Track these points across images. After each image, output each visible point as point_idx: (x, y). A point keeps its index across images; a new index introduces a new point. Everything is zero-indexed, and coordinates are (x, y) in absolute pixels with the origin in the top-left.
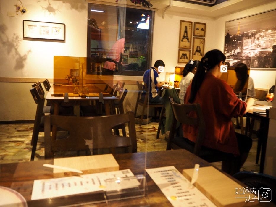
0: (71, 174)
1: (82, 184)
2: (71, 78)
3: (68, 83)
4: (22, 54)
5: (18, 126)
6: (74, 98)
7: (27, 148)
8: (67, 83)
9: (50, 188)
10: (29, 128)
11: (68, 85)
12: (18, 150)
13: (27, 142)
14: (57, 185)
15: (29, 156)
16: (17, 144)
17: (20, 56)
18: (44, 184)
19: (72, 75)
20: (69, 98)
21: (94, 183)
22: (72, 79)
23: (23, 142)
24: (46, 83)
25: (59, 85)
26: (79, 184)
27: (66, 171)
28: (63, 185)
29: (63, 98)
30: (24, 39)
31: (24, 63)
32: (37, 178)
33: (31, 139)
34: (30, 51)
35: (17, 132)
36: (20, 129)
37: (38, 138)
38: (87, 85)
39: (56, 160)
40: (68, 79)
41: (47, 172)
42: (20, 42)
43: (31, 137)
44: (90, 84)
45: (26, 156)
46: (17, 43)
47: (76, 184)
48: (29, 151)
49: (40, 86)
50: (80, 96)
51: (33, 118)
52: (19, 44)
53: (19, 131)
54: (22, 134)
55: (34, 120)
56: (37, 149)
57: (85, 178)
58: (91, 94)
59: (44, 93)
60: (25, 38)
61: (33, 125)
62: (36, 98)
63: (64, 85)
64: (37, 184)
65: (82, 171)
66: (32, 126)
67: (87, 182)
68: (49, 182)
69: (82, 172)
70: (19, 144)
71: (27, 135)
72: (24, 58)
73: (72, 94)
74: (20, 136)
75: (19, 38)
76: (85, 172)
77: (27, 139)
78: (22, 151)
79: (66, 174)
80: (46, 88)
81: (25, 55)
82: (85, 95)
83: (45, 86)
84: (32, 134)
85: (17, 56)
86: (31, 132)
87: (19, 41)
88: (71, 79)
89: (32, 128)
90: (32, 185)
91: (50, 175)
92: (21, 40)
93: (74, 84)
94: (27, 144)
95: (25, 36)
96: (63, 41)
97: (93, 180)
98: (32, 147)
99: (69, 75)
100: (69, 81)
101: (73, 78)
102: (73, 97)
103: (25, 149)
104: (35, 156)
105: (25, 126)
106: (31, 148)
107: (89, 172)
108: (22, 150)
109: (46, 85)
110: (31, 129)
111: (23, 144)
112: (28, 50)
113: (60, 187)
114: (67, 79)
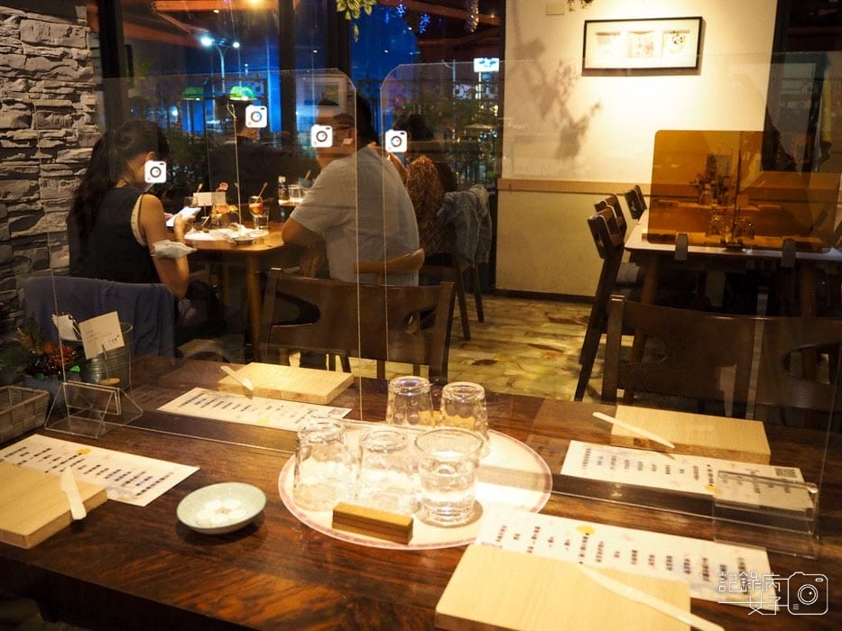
0: (648, 445)
1: (668, 473)
2: (709, 182)
3: (698, 198)
4: (577, 117)
5: (552, 306)
6: (708, 250)
7: (569, 369)
8: (693, 198)
9: (600, 463)
10: (578, 317)
11: (697, 202)
12: (547, 369)
13: (570, 353)
14: (614, 459)
15: (570, 389)
16: (548, 354)
17: (571, 122)
18: (588, 452)
19: (713, 174)
20: (691, 249)
21: (697, 477)
22: (712, 186)
23: (561, 351)
24: (634, 197)
25: (671, 205)
26: (661, 469)
27: (638, 437)
28: (627, 464)
29: (672, 248)
30: (583, 75)
31: (580, 139)
32: (578, 437)
33: (581, 346)
34: (597, 106)
35: (549, 324)
36: (556, 316)
37: (599, 347)
38: (756, 206)
39: (622, 409)
40: (700, 187)
41: (600, 430)
42: (573, 82)
43: (582, 340)
44: (770, 201)
45: (563, 387)
46: (567, 85)
47: (654, 469)
48: (574, 377)
49: (617, 206)
50: (723, 244)
51: (592, 290)
52: (570, 89)
53: (553, 320)
54: (559, 329)
55: (594, 295)
56: (592, 375)
57: (678, 461)
58: (760, 240)
59: (624, 227)
60: (588, 72)
61: (590, 310)
62: (601, 243)
63: (684, 205)
64: (576, 449)
65: (675, 444)
66: (587, 311)
67: (682, 471)
68: (597, 450)
69: (673, 447)
70: (552, 355)
71: (573, 334)
72: (581, 126)
73: (701, 236)
74: (555, 336)
75: (572, 72)
76: (681, 449)
77: (573, 344)
78: (556, 374)
79: (639, 444)
80: (631, 211)
81: (585, 120)
82: (740, 242)
83: (630, 205)
84: (584, 333)
85: (565, 123)
86: (582, 327)
87: (570, 79)
88: (707, 186)
89: (586, 317)
90: (566, 449)
91: (603, 436)
92: (577, 78)
93: (716, 201)
94: (570, 358)
95: (586, 67)
96: (694, 70)
97: (696, 469)
98: (580, 367)
99: (703, 174)
100: (700, 192)
101: (713, 182)
102: (702, 244)
103: (563, 369)
104: (586, 393)
105: (570, 311)
106: (577, 371)
107: (691, 449)
108: (556, 370)
109: (633, 203)
110: (584, 319)
111: (560, 356)
112: (593, 104)
113: (620, 464)
114: (697, 187)
